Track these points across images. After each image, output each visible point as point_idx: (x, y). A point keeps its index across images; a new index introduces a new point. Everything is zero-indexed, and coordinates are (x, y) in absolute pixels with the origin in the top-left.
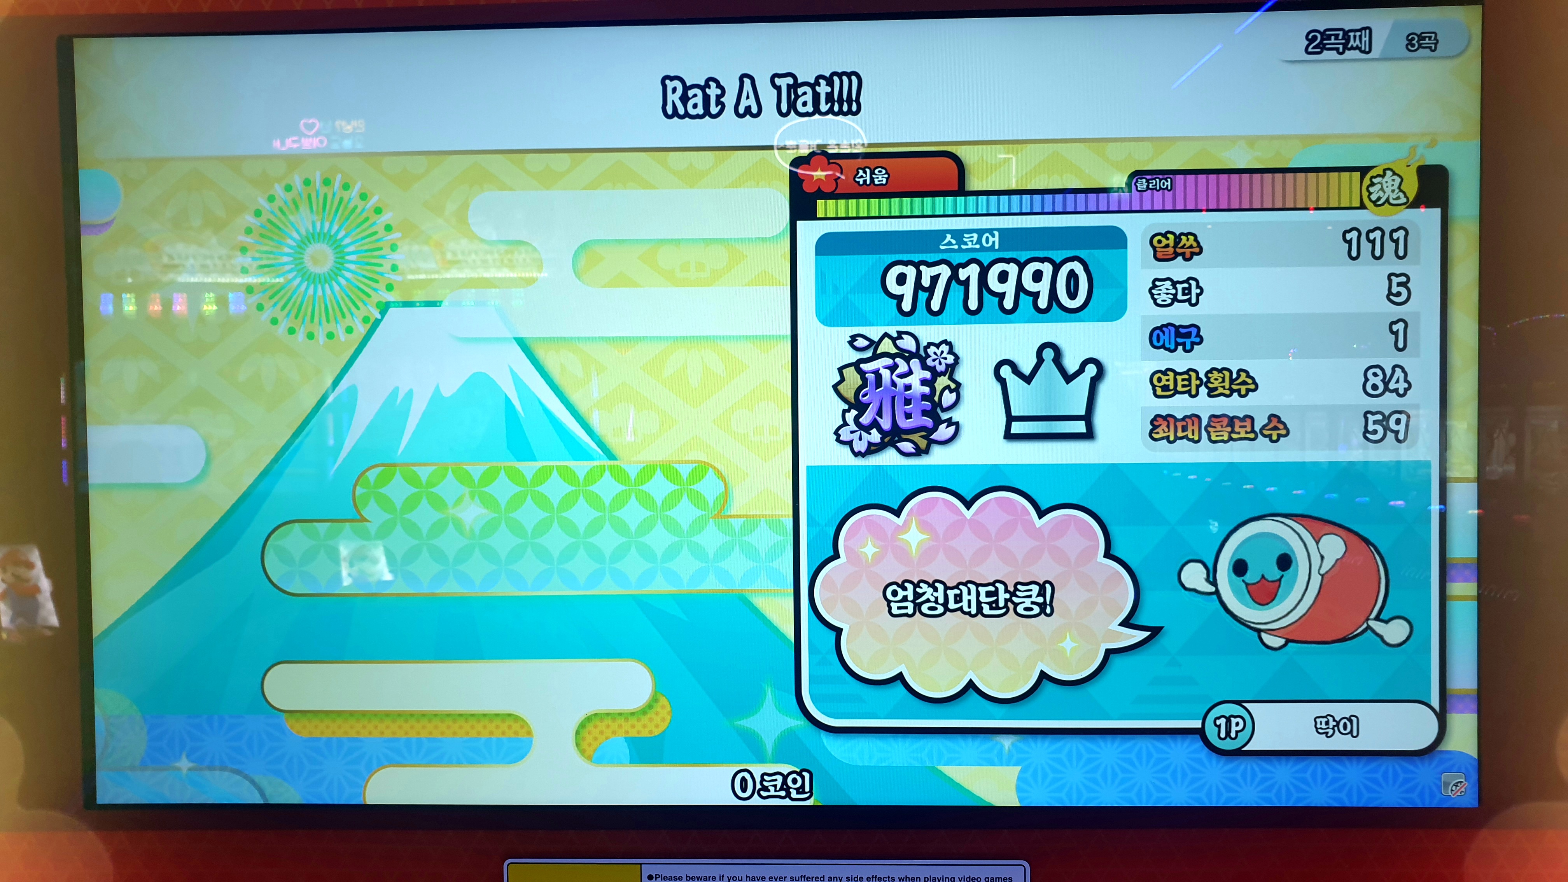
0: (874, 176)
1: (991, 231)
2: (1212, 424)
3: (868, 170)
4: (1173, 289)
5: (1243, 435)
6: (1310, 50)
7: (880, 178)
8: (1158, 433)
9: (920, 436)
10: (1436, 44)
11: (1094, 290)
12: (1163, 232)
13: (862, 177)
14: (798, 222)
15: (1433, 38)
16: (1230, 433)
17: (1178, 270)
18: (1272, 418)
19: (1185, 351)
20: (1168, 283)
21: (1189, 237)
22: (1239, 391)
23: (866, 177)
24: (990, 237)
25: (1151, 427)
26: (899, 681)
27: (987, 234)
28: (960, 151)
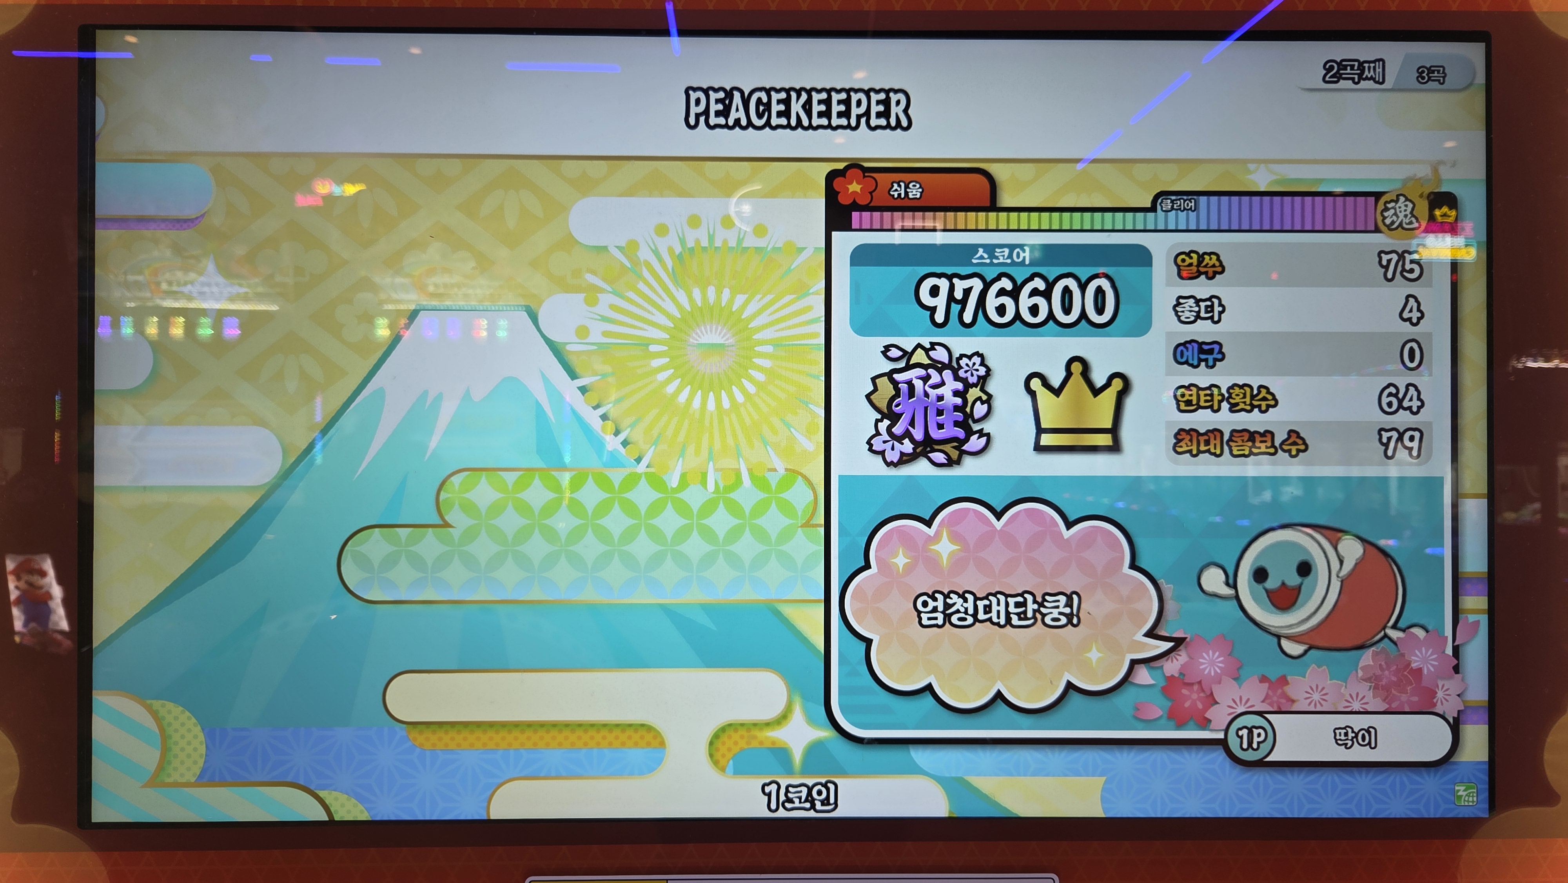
0: (908, 190)
1: (1021, 246)
2: (1233, 438)
3: (902, 184)
4: (1196, 306)
5: (1263, 449)
6: (1327, 79)
7: (915, 192)
8: (1181, 447)
9: (953, 447)
10: (1444, 78)
11: (1120, 306)
12: (1187, 252)
13: (896, 190)
14: (833, 233)
15: (1441, 72)
16: (1250, 448)
17: (1202, 288)
18: (1292, 434)
19: (1207, 366)
20: (1192, 301)
21: (1212, 256)
22: (1259, 407)
23: (901, 190)
24: (1021, 252)
25: (1175, 441)
26: (928, 692)
27: (1018, 250)
28: (992, 168)
